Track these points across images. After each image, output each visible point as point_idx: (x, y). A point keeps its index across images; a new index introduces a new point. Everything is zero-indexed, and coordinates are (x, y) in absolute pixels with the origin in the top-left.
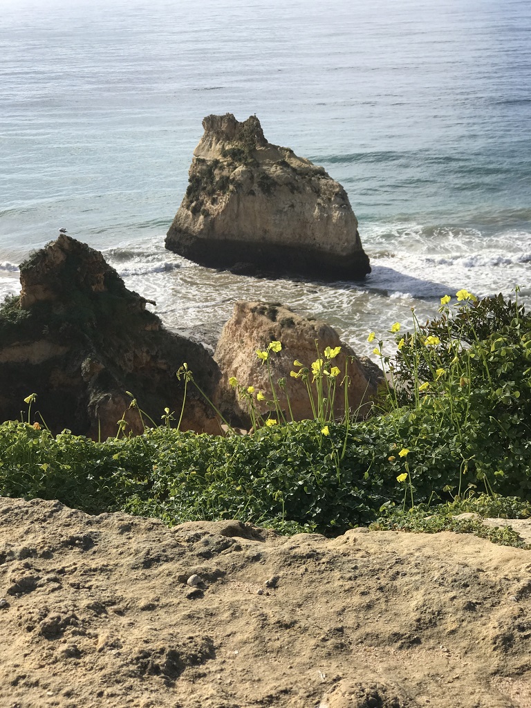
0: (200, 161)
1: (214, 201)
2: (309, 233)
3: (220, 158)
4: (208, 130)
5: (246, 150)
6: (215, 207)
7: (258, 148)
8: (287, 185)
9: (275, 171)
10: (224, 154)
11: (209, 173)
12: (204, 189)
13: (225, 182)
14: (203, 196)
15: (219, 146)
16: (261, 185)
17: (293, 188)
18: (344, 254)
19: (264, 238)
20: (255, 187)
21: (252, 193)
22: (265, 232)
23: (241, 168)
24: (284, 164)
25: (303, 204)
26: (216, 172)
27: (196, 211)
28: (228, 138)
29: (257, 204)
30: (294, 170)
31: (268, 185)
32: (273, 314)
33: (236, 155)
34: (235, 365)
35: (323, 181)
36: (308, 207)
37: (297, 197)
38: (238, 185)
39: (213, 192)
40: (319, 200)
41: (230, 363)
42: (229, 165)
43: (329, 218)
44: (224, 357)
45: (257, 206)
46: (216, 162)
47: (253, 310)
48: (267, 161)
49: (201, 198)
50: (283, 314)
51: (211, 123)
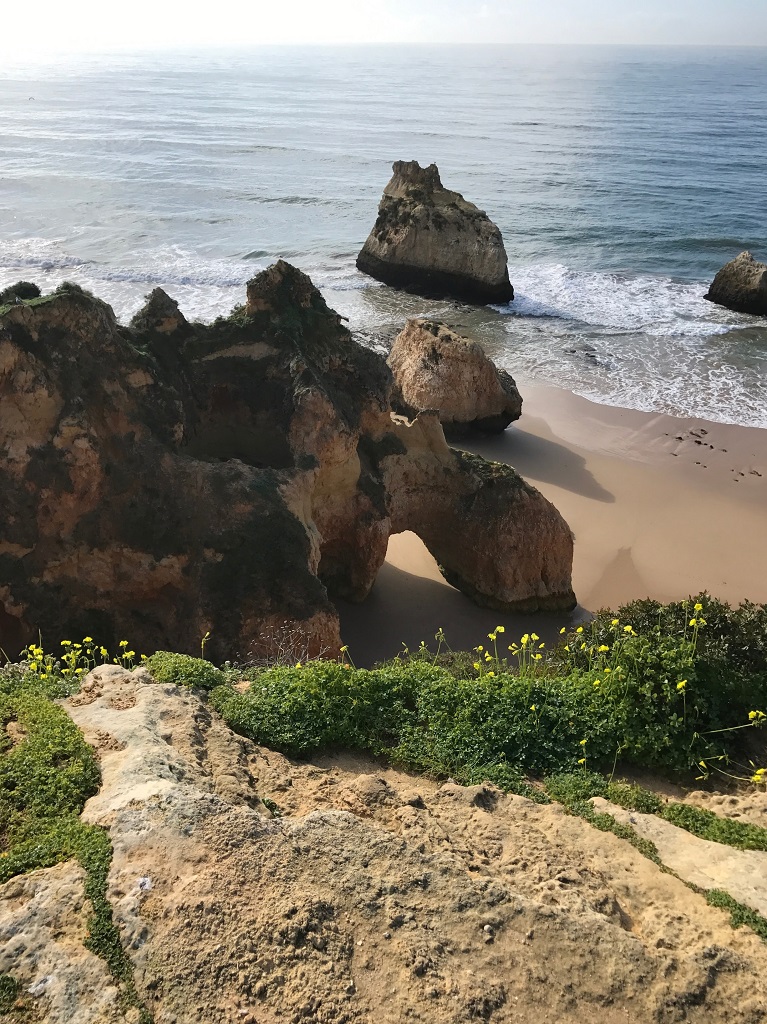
0: (387, 198)
1: (396, 232)
2: (469, 264)
3: (404, 196)
4: (396, 172)
5: (425, 192)
6: (397, 237)
7: (435, 191)
8: (455, 223)
9: (446, 211)
10: (408, 194)
11: (394, 208)
12: (390, 221)
13: (407, 216)
14: (388, 227)
15: (404, 187)
16: (434, 221)
17: (460, 227)
18: (495, 283)
19: (433, 266)
20: (430, 223)
21: (427, 228)
22: (435, 260)
23: (420, 207)
24: (454, 206)
25: (466, 241)
26: (401, 208)
27: (381, 239)
28: (412, 182)
29: (430, 237)
30: (462, 212)
31: (440, 222)
32: (435, 331)
33: (417, 196)
34: (403, 368)
35: (484, 223)
36: (470, 243)
37: (462, 235)
38: (417, 220)
39: (396, 224)
40: (479, 239)
41: (400, 366)
42: (410, 203)
43: (485, 254)
44: (396, 360)
45: (430, 238)
46: (401, 200)
47: (421, 326)
48: (441, 202)
49: (387, 229)
50: (444, 331)
51: (399, 167)
